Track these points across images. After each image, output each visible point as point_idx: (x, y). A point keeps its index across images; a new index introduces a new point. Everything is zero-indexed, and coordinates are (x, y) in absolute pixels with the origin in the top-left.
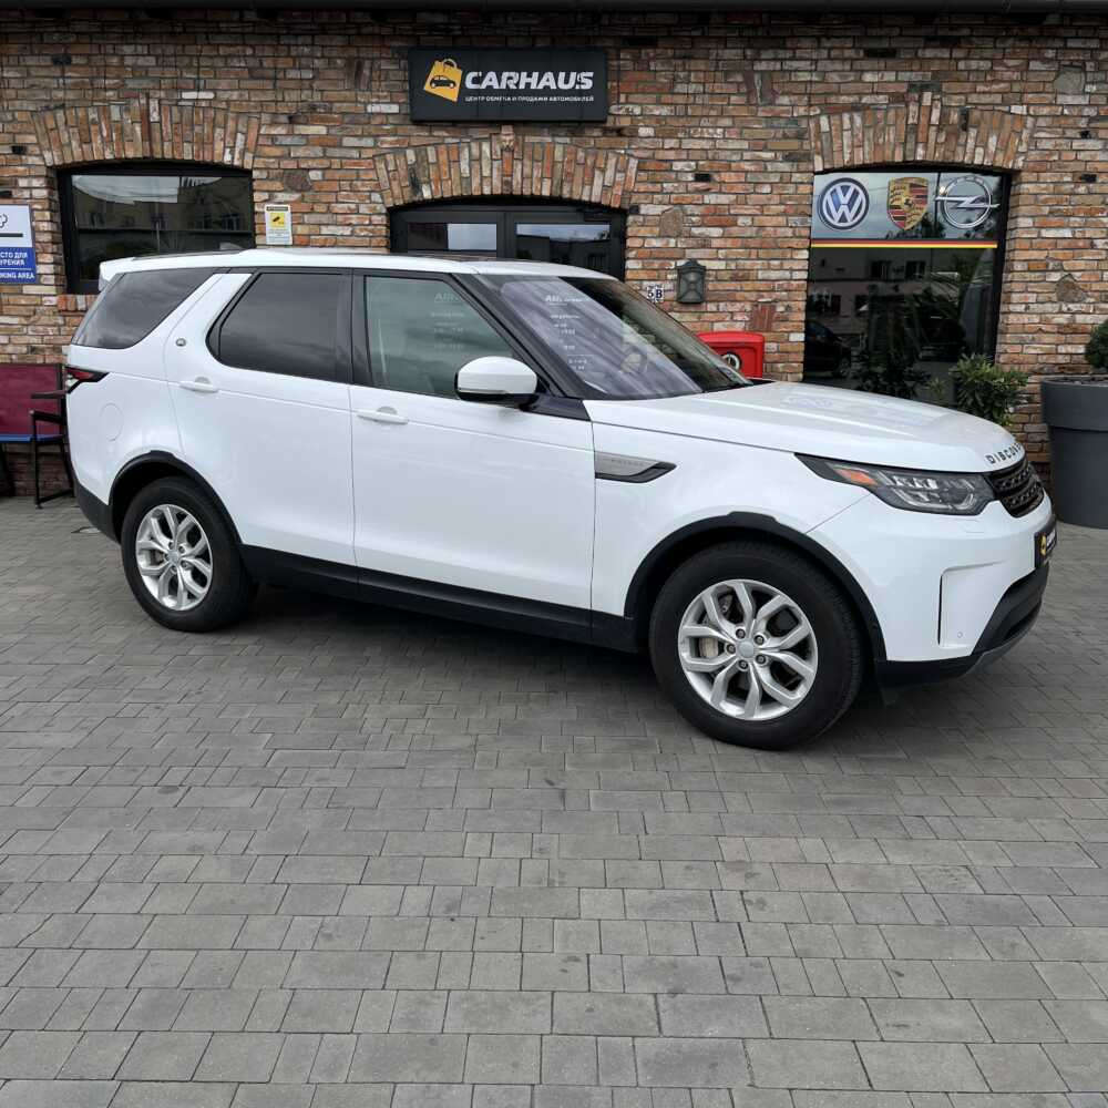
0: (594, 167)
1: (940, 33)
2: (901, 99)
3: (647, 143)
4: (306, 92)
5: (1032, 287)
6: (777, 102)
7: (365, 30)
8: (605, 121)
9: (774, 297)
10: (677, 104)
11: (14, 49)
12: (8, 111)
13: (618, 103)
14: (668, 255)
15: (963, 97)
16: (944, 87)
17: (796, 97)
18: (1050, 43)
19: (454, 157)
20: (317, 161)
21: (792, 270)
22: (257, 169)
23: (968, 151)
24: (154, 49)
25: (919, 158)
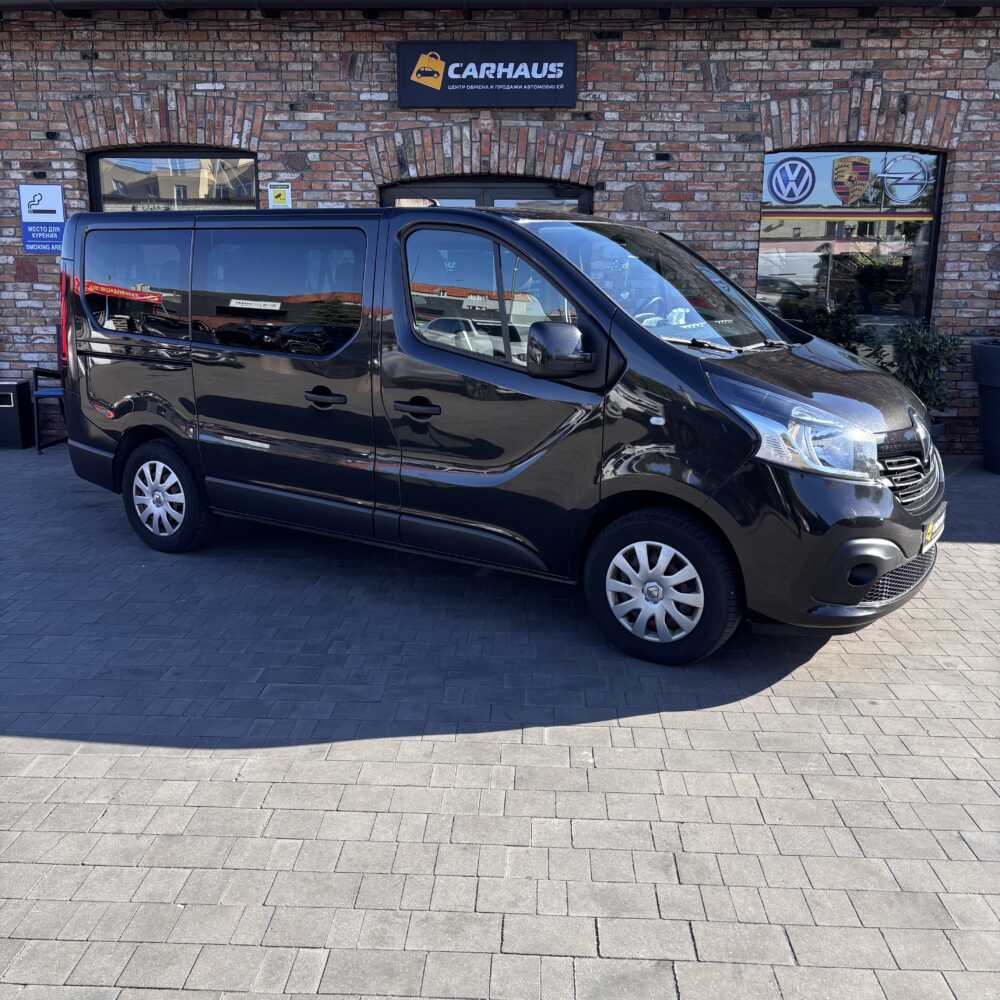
0: (564, 147)
1: (881, 25)
2: (845, 85)
3: (613, 126)
4: (310, 83)
5: (965, 257)
6: (731, 89)
7: (358, 28)
8: (574, 107)
9: (728, 265)
10: (638, 92)
11: (47, 44)
13: (586, 91)
15: (902, 84)
16: (884, 76)
17: (745, 85)
18: (983, 32)
19: (437, 139)
20: (315, 144)
21: (744, 241)
22: (259, 151)
23: (906, 132)
24: (171, 46)
25: (860, 139)
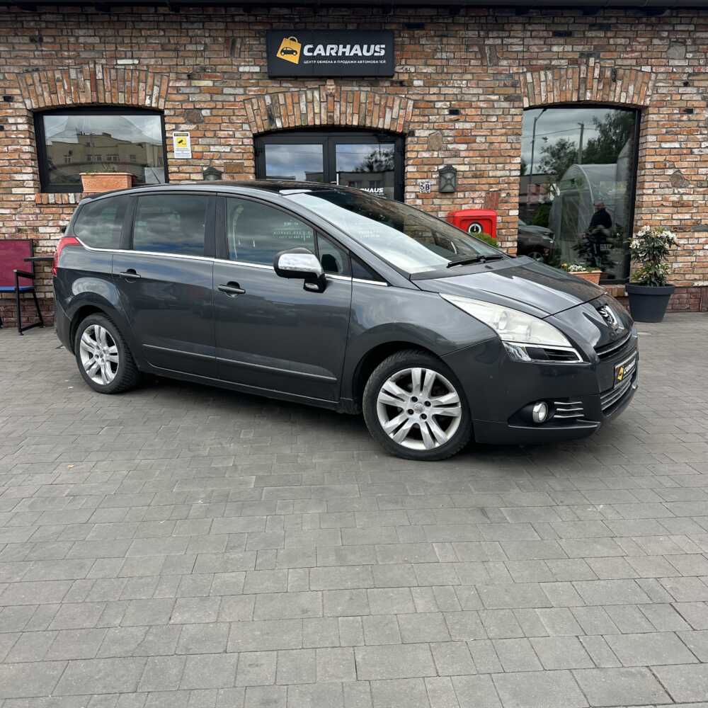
0: (386, 106)
1: (598, 22)
2: (575, 62)
3: (419, 91)
4: (198, 59)
5: (657, 178)
6: (500, 64)
7: (237, 19)
8: (392, 77)
9: (500, 186)
10: (436, 66)
13: (401, 65)
14: (433, 163)
15: (613, 61)
16: (601, 56)
17: (511, 61)
18: (667, 28)
19: (296, 100)
20: (207, 103)
21: (510, 170)
22: (167, 109)
23: (617, 94)
24: (98, 33)
25: (588, 99)
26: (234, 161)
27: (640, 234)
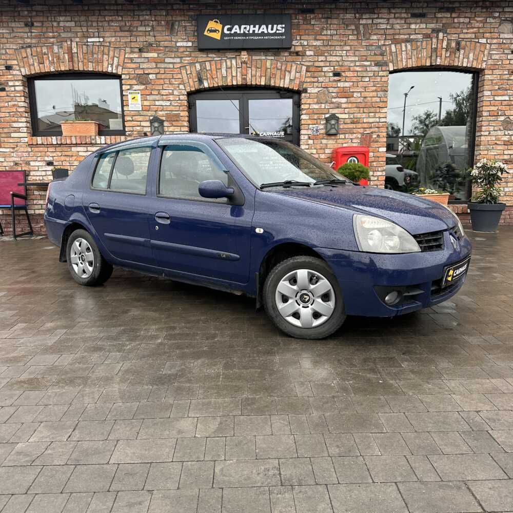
0: (285, 70)
1: (446, 6)
2: (428, 36)
3: (311, 59)
4: (147, 37)
5: (492, 123)
6: (371, 38)
7: (175, 7)
8: (290, 48)
9: (372, 130)
10: (323, 40)
11: (5, 19)
12: (3, 48)
13: (296, 40)
14: (321, 112)
15: (457, 35)
16: (448, 32)
17: (380, 36)
18: (497, 10)
19: (219, 67)
20: (153, 70)
21: (380, 118)
22: (124, 74)
23: (460, 60)
24: (74, 18)
25: (438, 64)
26: (173, 112)
27: (479, 165)
